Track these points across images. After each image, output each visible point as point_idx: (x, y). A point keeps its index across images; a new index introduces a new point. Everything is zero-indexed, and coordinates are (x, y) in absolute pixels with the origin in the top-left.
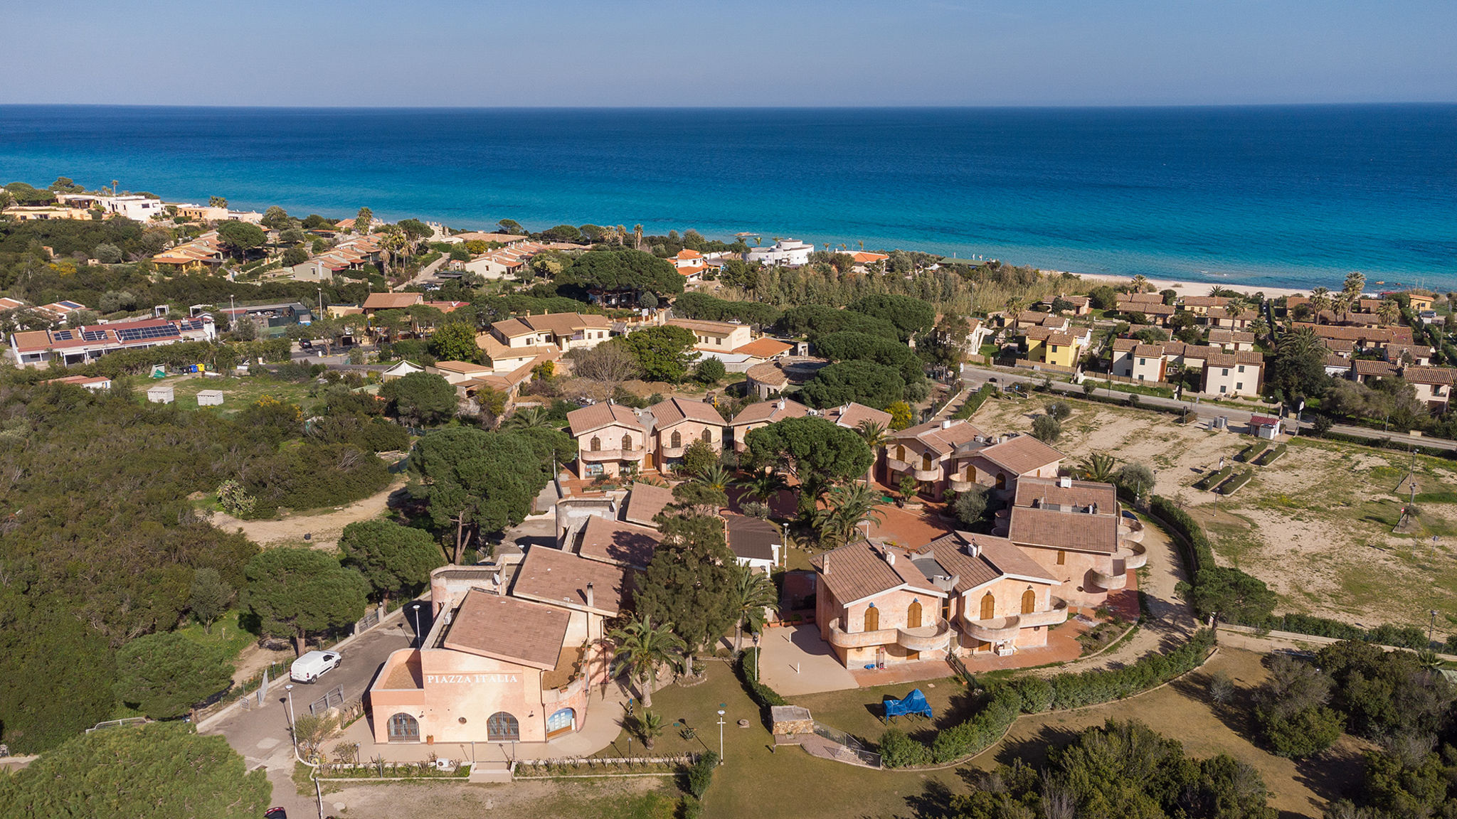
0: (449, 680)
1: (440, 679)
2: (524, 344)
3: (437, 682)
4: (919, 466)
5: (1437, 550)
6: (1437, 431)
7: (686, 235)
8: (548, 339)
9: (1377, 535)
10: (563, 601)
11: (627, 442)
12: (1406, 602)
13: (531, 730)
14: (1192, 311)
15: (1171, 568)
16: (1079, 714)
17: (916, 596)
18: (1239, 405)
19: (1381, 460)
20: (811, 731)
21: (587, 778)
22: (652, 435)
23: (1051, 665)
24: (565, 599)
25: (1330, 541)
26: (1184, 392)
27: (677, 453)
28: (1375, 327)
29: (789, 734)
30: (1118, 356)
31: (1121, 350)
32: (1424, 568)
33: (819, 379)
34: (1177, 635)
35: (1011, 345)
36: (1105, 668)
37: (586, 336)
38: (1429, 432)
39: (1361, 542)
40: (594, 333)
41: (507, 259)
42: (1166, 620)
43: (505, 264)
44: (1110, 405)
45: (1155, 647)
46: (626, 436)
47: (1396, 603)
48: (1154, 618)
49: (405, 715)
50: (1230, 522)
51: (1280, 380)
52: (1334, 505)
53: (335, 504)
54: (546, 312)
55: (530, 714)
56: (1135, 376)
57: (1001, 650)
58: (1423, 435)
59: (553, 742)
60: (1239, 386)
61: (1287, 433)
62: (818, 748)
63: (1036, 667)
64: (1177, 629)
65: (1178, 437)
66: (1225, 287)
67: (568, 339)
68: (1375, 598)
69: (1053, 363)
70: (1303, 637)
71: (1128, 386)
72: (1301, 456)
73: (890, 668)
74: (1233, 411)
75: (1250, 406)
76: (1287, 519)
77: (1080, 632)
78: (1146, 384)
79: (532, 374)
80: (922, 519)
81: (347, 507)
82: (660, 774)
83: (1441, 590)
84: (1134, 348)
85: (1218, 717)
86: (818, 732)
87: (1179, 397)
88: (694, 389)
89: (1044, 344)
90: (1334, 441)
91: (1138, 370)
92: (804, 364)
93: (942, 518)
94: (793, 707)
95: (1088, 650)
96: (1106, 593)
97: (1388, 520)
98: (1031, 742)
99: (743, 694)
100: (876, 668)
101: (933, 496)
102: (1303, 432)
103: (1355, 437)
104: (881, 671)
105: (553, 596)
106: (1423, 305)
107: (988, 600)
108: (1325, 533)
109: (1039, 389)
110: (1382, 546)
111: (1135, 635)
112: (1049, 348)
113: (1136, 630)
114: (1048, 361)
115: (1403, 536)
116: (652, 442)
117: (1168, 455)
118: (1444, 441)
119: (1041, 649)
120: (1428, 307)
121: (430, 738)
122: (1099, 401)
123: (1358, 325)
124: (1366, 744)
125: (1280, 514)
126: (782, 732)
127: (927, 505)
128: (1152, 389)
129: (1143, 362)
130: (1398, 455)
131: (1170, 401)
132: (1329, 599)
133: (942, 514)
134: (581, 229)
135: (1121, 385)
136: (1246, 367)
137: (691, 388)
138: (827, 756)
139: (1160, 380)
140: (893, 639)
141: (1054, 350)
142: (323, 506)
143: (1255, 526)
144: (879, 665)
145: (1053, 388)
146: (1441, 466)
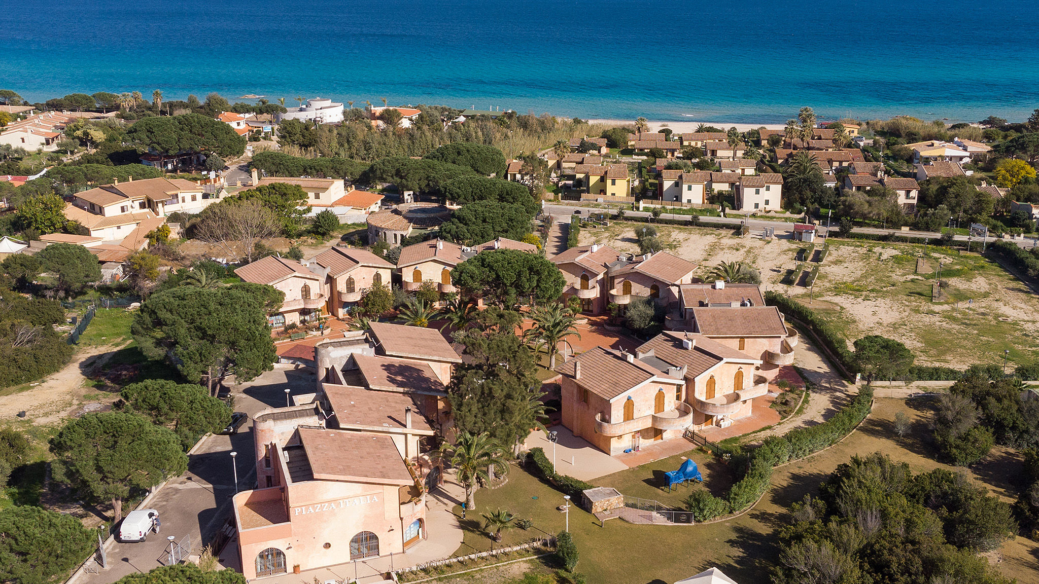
0: (314, 509)
1: (307, 510)
2: (119, 212)
3: (304, 513)
4: (578, 286)
5: (967, 311)
6: (920, 225)
7: (209, 99)
8: (142, 206)
9: (925, 306)
10: (383, 426)
11: (306, 291)
12: (969, 349)
13: (390, 543)
14: (690, 145)
15: (805, 346)
16: (809, 460)
17: (661, 386)
18: (772, 218)
19: (894, 251)
20: (622, 505)
21: (466, 573)
22: (326, 283)
23: (764, 429)
24: (384, 425)
25: (897, 314)
26: (727, 210)
27: (355, 297)
28: (830, 150)
29: (605, 510)
30: (667, 184)
31: (669, 179)
32: (966, 324)
33: (457, 220)
34: (838, 394)
35: (567, 182)
36: (803, 425)
37: (180, 199)
38: (915, 227)
39: (917, 311)
40: (188, 196)
41: (42, 130)
42: (824, 385)
43: (43, 135)
44: (675, 226)
45: (828, 405)
46: (305, 286)
47: (964, 351)
48: (815, 384)
49: (272, 549)
50: (825, 307)
51: (797, 195)
52: (884, 287)
53: (29, 380)
54: (131, 179)
55: (389, 528)
56: (684, 200)
57: (722, 423)
58: (910, 229)
59: (410, 551)
60: (767, 202)
61: (819, 236)
62: (636, 517)
63: (754, 432)
64: (836, 390)
65: (745, 247)
66: (707, 125)
67: (164, 203)
68: (949, 350)
69: (613, 194)
70: (922, 383)
71: (680, 209)
72: (840, 253)
73: (644, 450)
74: (770, 222)
75: (781, 218)
76: (860, 300)
77: (769, 401)
78: (695, 207)
79: (148, 241)
80: (591, 331)
81: (43, 382)
82: (525, 559)
83: (986, 338)
84: (681, 177)
85: (903, 447)
86: (627, 505)
87: (725, 216)
88: (314, 241)
89: (603, 179)
90: (856, 239)
91: (686, 195)
92: (419, 209)
93: (608, 328)
94: (600, 488)
95: (784, 414)
96: (778, 369)
97: (925, 293)
98: (789, 486)
99: (545, 488)
100: (633, 451)
101: (592, 311)
102: (832, 234)
103: (869, 235)
104: (638, 453)
105: (372, 423)
106: (853, 132)
107: (711, 382)
108: (891, 307)
109: (614, 217)
110: (932, 313)
111: (809, 399)
112: (609, 182)
113: (808, 395)
114: (609, 193)
115: (941, 304)
116: (326, 290)
117: (747, 261)
118: (925, 233)
119: (749, 418)
120: (856, 134)
121: (296, 568)
122: (666, 223)
123: (818, 149)
124: (1004, 449)
125: (853, 297)
126: (599, 510)
127: (589, 320)
128: (700, 210)
129: (690, 188)
130: (902, 245)
131: (718, 218)
132: (921, 354)
133: (608, 325)
134: (94, 96)
135: (674, 209)
136: (772, 186)
137: (310, 241)
138: (646, 522)
139: (703, 202)
140: (649, 424)
141: (613, 183)
142: (17, 383)
143: (842, 308)
144: (636, 448)
145: (625, 215)
146: (934, 251)
